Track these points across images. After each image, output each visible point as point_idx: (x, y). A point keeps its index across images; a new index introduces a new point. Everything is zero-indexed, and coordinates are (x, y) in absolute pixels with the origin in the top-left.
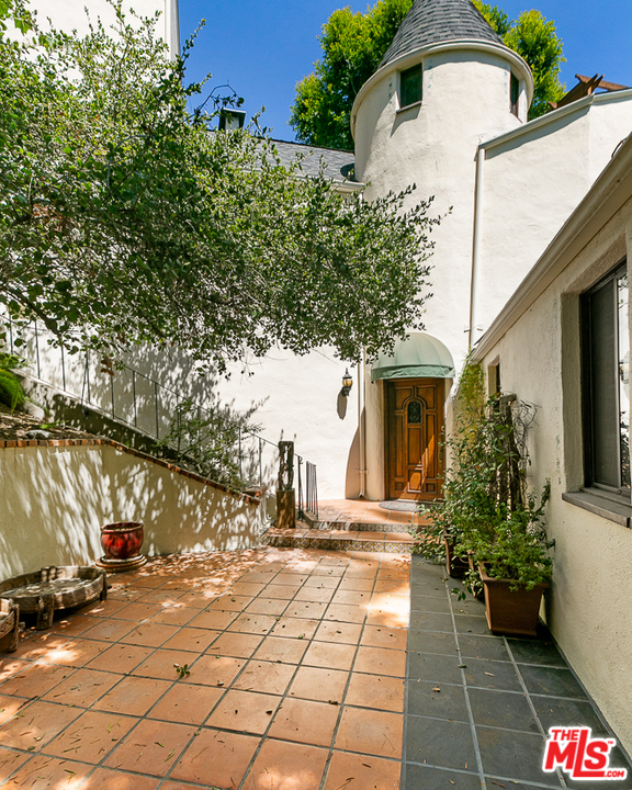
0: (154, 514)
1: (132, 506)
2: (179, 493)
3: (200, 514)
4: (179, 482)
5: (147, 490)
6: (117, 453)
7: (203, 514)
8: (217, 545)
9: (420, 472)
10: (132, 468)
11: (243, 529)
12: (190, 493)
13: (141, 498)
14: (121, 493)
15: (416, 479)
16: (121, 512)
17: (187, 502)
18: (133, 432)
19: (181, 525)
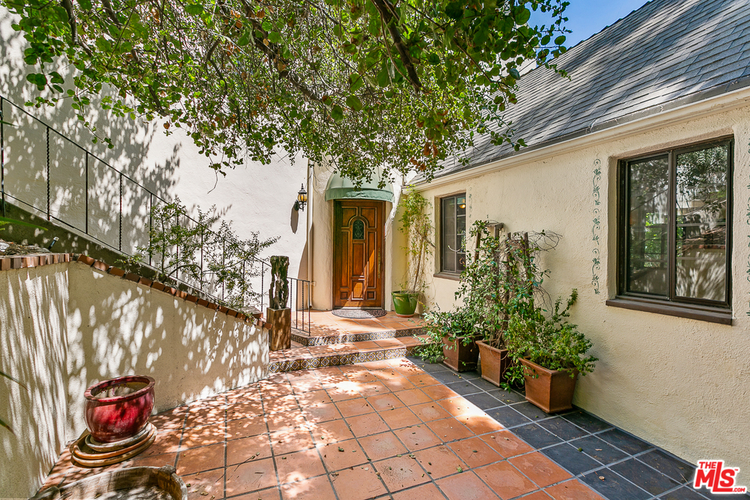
0: (151, 358)
1: (117, 353)
2: (184, 325)
3: (209, 349)
4: (184, 311)
5: (140, 326)
6: (96, 275)
7: (212, 347)
8: (228, 384)
9: (362, 282)
10: (118, 297)
11: (255, 359)
12: (198, 324)
13: (132, 339)
14: (100, 337)
15: (359, 289)
16: (99, 364)
17: (194, 337)
18: (86, 241)
19: (186, 367)
